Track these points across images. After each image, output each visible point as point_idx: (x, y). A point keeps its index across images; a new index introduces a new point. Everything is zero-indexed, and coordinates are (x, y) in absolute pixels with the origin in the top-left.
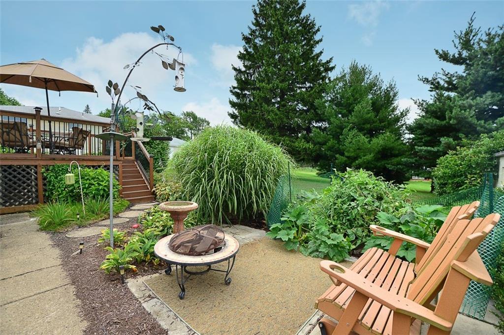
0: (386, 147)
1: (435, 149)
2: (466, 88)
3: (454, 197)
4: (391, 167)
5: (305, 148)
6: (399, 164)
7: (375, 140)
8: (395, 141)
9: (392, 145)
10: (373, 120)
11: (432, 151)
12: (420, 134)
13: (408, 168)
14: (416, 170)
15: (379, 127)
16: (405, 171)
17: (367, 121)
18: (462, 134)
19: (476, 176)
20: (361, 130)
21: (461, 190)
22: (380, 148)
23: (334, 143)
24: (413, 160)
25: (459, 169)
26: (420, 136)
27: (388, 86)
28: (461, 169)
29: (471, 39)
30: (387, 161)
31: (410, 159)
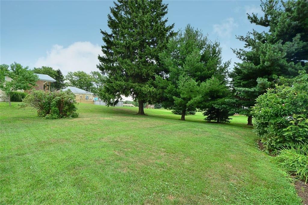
0: (213, 89)
1: (252, 90)
2: (273, 39)
3: (277, 139)
4: (217, 106)
5: (150, 92)
6: (223, 103)
7: (203, 84)
8: (219, 85)
9: (217, 88)
10: (202, 69)
11: (250, 92)
12: (239, 79)
13: (231, 107)
14: (237, 109)
15: (208, 74)
16: (228, 110)
17: (198, 69)
18: (275, 75)
19: (302, 115)
20: (194, 76)
21: (285, 131)
22: (208, 91)
23: (172, 87)
24: (234, 101)
25: (282, 108)
26: (239, 81)
27: (214, 43)
28: (284, 108)
29: (273, 5)
30: (214, 102)
31: (231, 100)
